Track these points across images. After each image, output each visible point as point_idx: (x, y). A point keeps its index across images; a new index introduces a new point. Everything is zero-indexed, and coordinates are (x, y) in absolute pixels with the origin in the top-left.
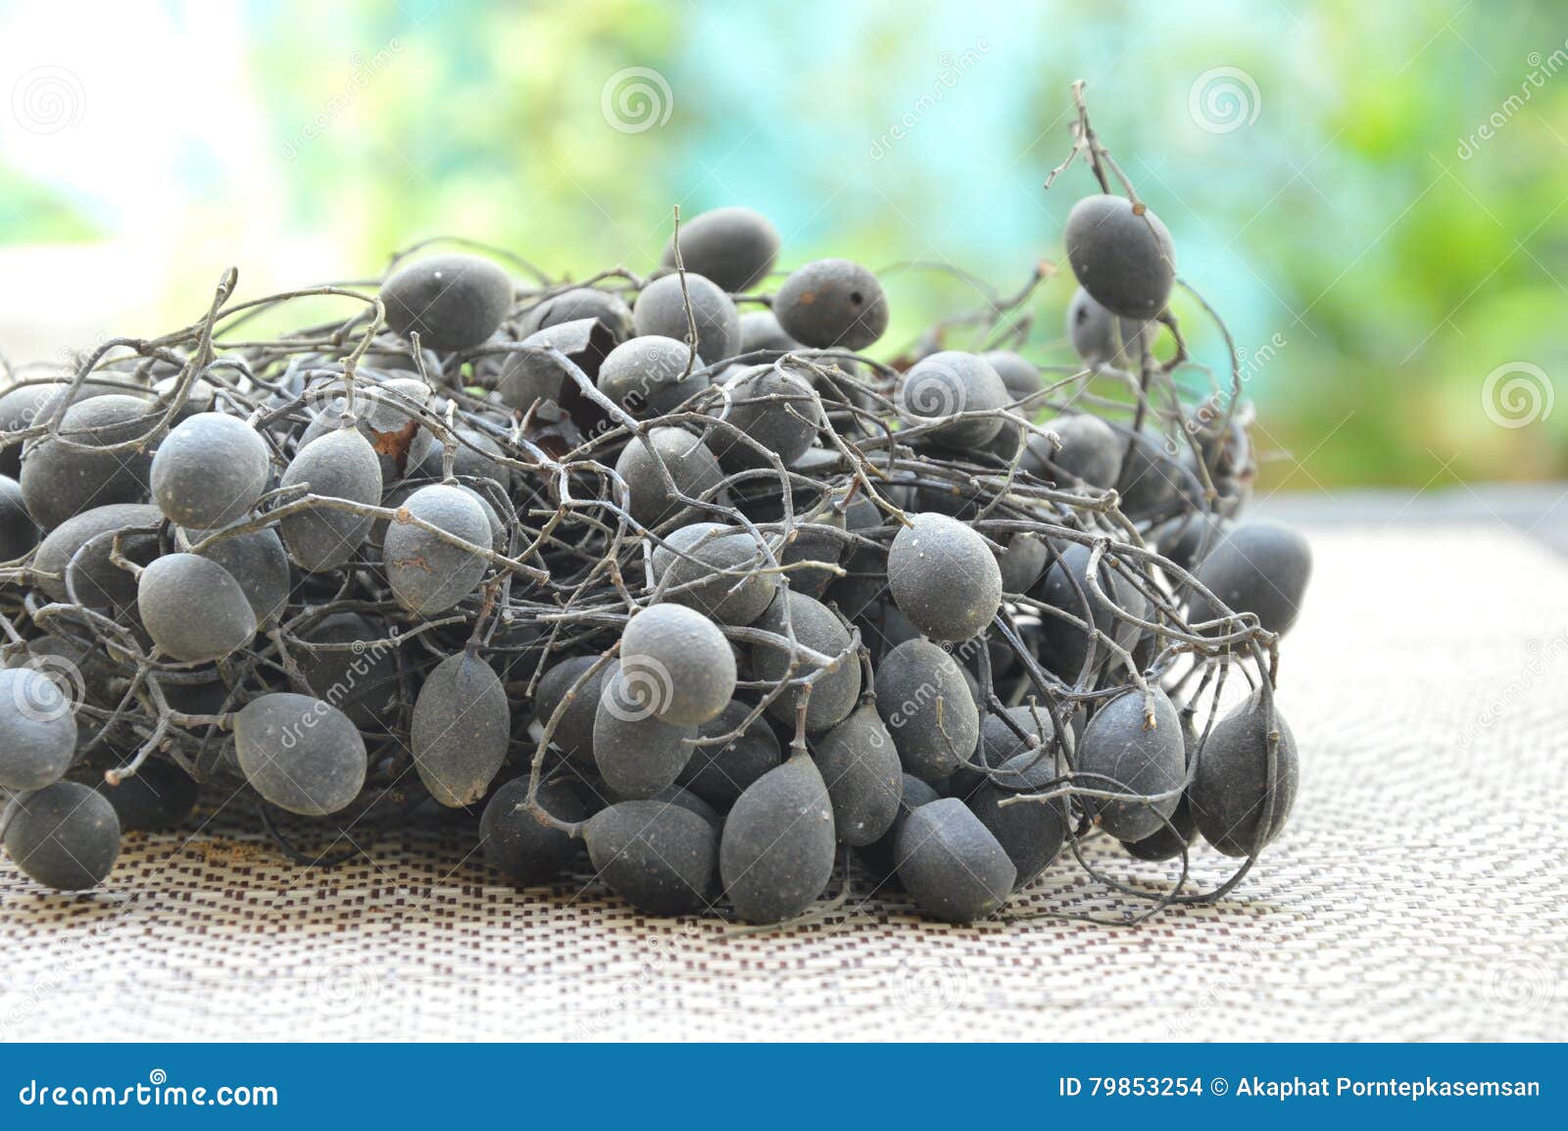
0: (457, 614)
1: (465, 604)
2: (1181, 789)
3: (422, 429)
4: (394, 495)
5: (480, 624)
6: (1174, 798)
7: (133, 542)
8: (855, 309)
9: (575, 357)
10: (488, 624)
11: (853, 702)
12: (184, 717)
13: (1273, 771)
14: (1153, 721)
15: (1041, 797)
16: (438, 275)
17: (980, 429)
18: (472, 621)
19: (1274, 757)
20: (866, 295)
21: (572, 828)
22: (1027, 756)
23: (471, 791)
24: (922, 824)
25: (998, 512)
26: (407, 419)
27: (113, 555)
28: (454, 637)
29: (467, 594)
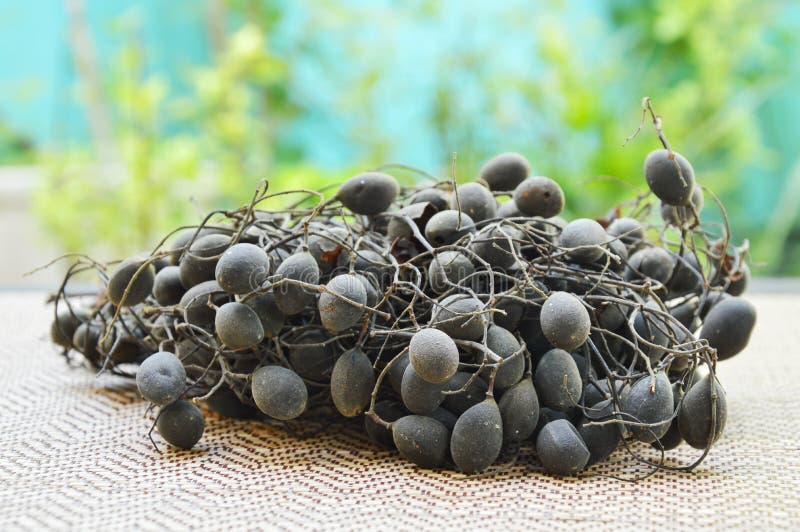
0: (351, 333)
1: (355, 328)
2: (671, 419)
3: (344, 251)
4: (324, 281)
5: (361, 337)
6: (667, 424)
7: (217, 298)
8: (547, 200)
9: (416, 221)
10: (364, 337)
11: (520, 377)
12: (232, 374)
13: (715, 413)
14: (653, 389)
15: (602, 423)
16: (363, 182)
17: (592, 254)
18: (357, 336)
19: (714, 406)
20: (552, 193)
21: (388, 424)
22: (605, 403)
23: (355, 411)
24: (547, 432)
25: (596, 292)
26: (336, 246)
27: (209, 302)
28: (350, 343)
29: (354, 324)
